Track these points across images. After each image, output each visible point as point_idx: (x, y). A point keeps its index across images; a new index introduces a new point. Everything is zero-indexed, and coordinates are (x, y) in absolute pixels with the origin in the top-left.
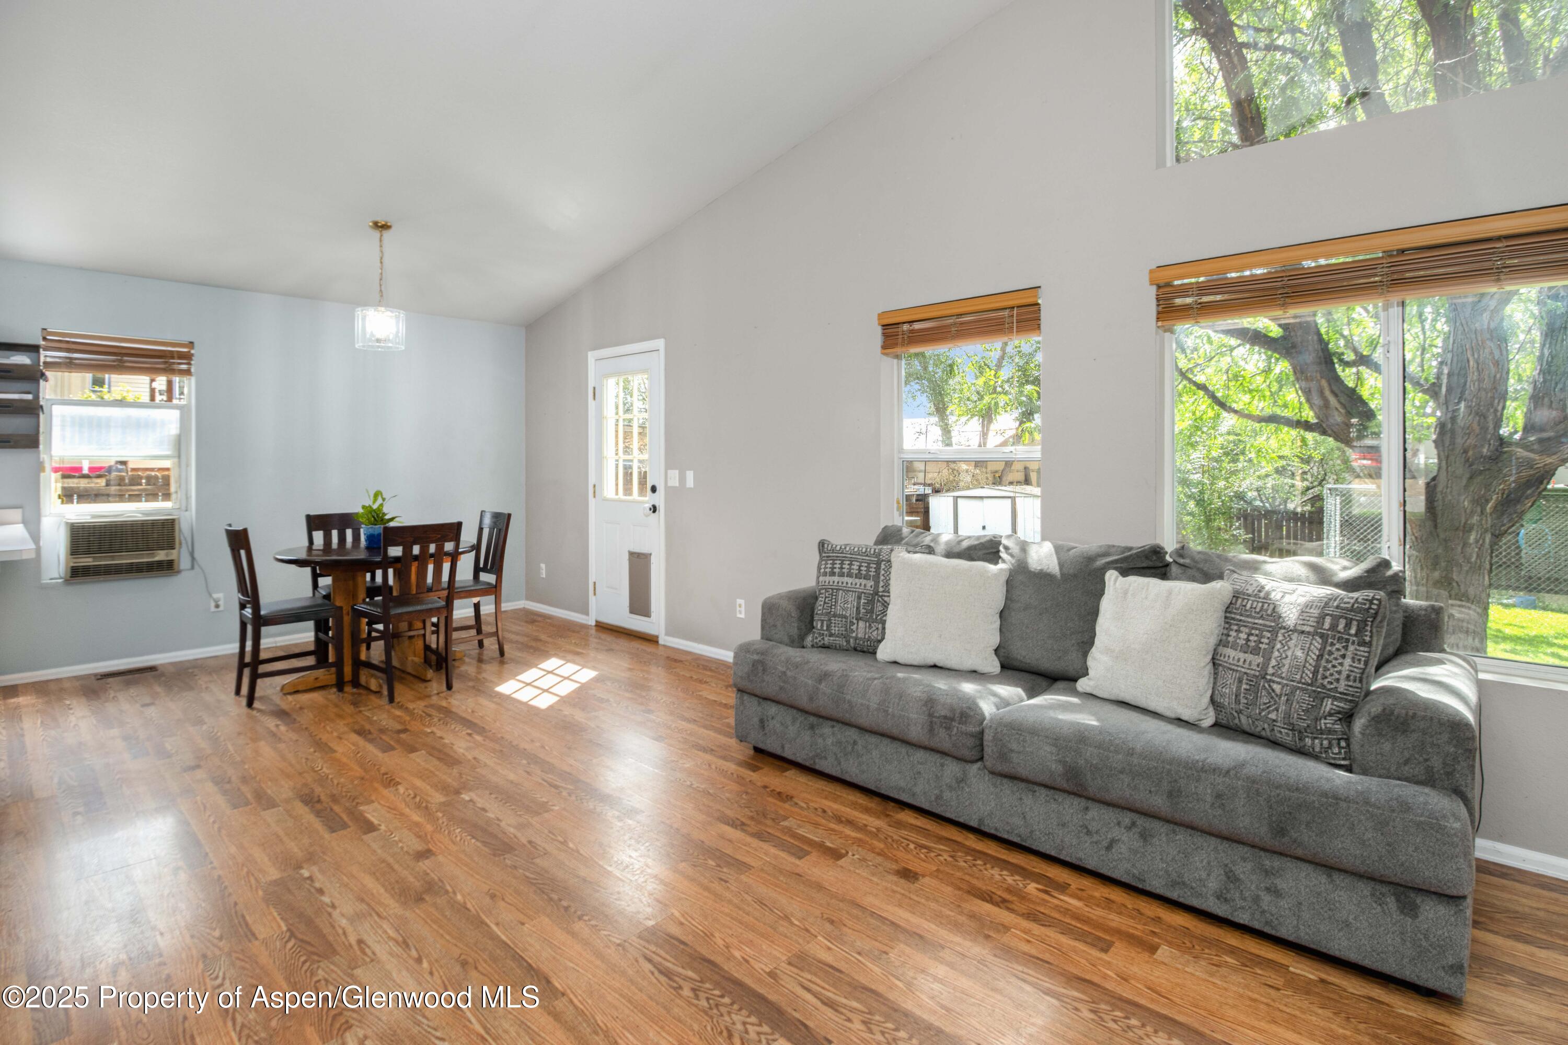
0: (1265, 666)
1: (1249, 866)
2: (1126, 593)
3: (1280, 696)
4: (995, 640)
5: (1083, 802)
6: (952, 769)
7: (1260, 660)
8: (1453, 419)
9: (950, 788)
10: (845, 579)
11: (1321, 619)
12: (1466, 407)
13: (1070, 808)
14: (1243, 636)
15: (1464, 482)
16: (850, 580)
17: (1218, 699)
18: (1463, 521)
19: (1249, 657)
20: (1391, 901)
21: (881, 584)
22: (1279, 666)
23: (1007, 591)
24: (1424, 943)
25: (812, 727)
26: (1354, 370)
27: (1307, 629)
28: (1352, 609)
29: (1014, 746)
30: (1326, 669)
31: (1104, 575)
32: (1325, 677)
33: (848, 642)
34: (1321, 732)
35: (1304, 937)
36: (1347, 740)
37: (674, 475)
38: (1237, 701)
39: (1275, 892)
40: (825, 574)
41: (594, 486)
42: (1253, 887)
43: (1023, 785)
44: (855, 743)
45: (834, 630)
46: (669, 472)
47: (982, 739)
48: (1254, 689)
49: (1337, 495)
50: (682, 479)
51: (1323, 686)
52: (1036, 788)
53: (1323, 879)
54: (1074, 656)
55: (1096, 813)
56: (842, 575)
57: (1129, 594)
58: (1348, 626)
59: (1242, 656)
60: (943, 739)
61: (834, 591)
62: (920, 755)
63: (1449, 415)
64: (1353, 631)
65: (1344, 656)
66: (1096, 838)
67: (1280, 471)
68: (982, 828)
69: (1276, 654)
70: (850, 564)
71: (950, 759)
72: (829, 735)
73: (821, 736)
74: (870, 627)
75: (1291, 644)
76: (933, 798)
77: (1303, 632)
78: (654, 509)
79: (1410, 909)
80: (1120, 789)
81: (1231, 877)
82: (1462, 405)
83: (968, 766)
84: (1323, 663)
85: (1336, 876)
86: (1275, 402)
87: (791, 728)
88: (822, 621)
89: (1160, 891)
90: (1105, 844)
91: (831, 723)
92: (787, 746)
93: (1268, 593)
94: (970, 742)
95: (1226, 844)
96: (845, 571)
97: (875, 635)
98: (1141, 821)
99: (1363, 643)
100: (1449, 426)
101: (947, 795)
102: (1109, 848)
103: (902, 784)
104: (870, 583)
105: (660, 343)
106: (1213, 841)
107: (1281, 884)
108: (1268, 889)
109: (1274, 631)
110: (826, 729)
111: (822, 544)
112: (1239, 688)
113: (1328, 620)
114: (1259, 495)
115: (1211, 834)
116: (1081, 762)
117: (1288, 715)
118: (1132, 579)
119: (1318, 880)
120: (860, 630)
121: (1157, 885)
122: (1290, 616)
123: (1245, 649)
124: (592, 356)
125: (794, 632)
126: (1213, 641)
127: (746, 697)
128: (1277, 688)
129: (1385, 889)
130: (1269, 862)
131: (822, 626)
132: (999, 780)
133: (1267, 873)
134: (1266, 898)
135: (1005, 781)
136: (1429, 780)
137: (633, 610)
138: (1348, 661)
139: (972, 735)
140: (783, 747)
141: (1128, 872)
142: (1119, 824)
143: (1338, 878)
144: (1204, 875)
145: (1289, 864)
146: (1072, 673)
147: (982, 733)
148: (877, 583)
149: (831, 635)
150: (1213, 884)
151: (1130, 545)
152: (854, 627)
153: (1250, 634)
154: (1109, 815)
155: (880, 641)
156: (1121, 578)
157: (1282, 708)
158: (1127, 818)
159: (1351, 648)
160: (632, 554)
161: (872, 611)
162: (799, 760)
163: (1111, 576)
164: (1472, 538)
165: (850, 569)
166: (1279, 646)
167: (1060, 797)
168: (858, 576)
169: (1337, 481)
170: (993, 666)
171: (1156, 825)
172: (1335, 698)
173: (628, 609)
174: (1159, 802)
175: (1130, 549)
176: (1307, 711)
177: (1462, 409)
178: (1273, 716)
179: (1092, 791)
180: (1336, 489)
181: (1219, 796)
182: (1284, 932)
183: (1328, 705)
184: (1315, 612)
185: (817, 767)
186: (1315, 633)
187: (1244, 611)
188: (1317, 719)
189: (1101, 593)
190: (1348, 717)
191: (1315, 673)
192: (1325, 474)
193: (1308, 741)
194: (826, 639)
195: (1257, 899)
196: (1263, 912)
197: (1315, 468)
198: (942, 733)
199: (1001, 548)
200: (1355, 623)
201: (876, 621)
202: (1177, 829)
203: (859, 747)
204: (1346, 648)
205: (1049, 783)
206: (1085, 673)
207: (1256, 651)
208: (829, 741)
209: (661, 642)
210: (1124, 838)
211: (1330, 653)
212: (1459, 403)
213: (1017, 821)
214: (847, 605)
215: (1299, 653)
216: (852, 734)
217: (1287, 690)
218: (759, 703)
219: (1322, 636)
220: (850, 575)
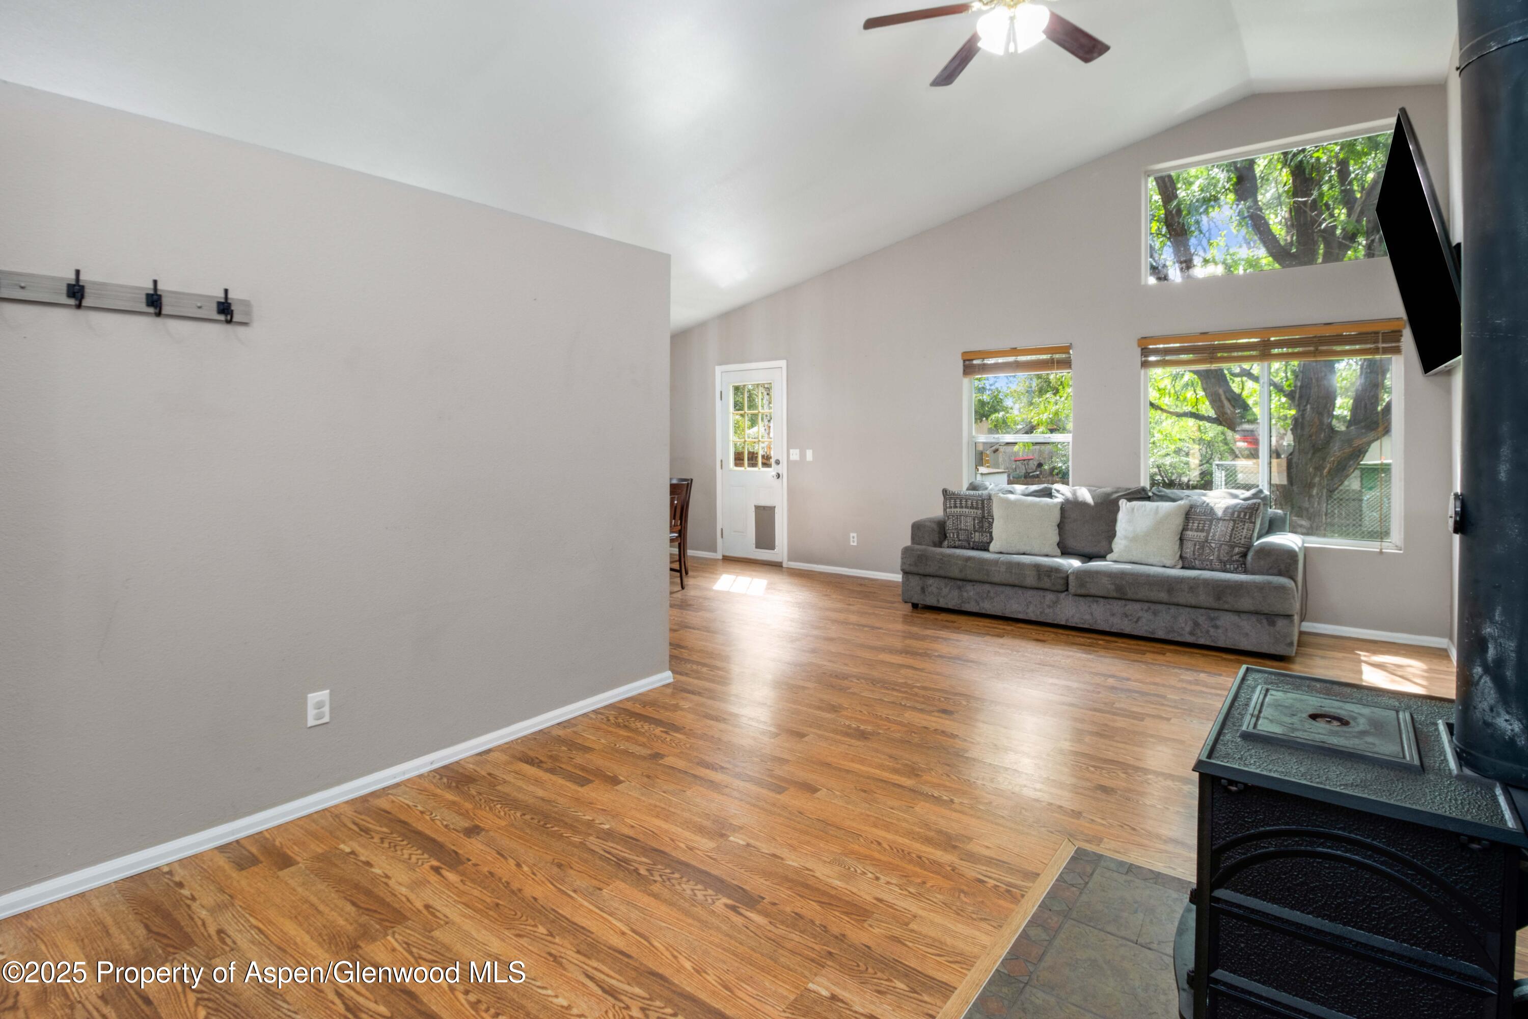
0: (1207, 537)
1: (1204, 618)
2: (1133, 509)
3: (1215, 549)
4: (1056, 539)
5: (1123, 602)
6: (1050, 597)
7: (1205, 534)
8: (1303, 416)
9: (1049, 607)
10: (964, 510)
11: (1233, 514)
12: (1312, 408)
13: (1117, 606)
14: (1196, 525)
15: (1309, 456)
16: (967, 510)
17: (1184, 555)
18: (1309, 481)
19: (1199, 534)
20: (1264, 621)
21: (986, 512)
22: (1214, 536)
23: (1061, 513)
24: (1278, 636)
25: (959, 588)
26: (1239, 379)
27: (1226, 518)
28: (1247, 508)
29: (1088, 580)
30: (1235, 534)
31: (1118, 502)
32: (1235, 538)
33: (969, 544)
34: (1234, 561)
35: (1229, 645)
36: (1245, 564)
37: (795, 455)
38: (1194, 554)
39: (1216, 627)
40: (951, 507)
41: (722, 461)
42: (1206, 627)
43: (1091, 599)
44: (989, 592)
45: (961, 537)
46: (791, 451)
47: (1067, 580)
48: (1202, 547)
49: (1223, 470)
50: (803, 455)
51: (1234, 542)
52: (1099, 599)
53: (1237, 617)
54: (1104, 543)
55: (1132, 607)
56: (961, 507)
57: (1135, 510)
58: (1245, 515)
59: (1196, 534)
60: (1046, 583)
61: (958, 517)
62: (1030, 593)
63: (1300, 413)
64: (1247, 517)
65: (1243, 529)
66: (1130, 618)
67: (1178, 451)
68: (1068, 624)
69: (1212, 531)
70: (966, 501)
71: (1048, 592)
72: (971, 591)
73: (966, 591)
74: (982, 535)
75: (1220, 525)
76: (1039, 613)
77: (1225, 520)
78: (778, 476)
79: (1272, 623)
80: (1143, 593)
81: (1196, 624)
82: (1309, 406)
83: (1059, 595)
84: (1234, 532)
85: (1242, 615)
86: (1178, 397)
87: (944, 589)
88: (953, 533)
89: (1163, 637)
90: (1135, 620)
91: (971, 584)
92: (941, 600)
93: (1208, 504)
94: (1062, 582)
95: (1194, 610)
96: (964, 505)
97: (985, 539)
98: (1153, 607)
99: (1251, 522)
100: (1300, 420)
101: (1047, 611)
102: (1137, 622)
103: (1020, 609)
104: (980, 512)
105: (783, 363)
106: (1188, 609)
107: (1218, 623)
108: (1213, 626)
109: (1211, 521)
110: (969, 587)
111: (945, 492)
112: (1194, 548)
113: (1236, 513)
114: (1160, 471)
115: (1186, 606)
116: (1124, 583)
117: (1219, 556)
118: (1135, 503)
119: (1234, 618)
120: (977, 537)
121: (1161, 634)
122: (1220, 513)
123: (1197, 530)
124: (718, 369)
125: (937, 539)
126: (1181, 528)
127: (910, 576)
128: (1213, 545)
129: (1262, 617)
130: (1213, 614)
131: (953, 535)
132: (1077, 598)
133: (1212, 619)
134: (1212, 630)
135: (1081, 599)
136: (1280, 574)
137: (759, 545)
138: (1245, 531)
139: (1063, 578)
140: (938, 601)
141: (1146, 631)
142: (1142, 609)
143: (1244, 616)
144: (1183, 625)
145: (1221, 613)
146: (1102, 552)
147: (1068, 577)
148: (983, 511)
149: (959, 540)
150: (1188, 629)
151: (1128, 487)
152: (973, 536)
153: (1199, 524)
154: (1137, 606)
155: (991, 542)
156: (1128, 503)
157: (1216, 553)
158: (1146, 606)
159: (1247, 525)
160: (757, 508)
161: (982, 527)
162: (950, 606)
163: (1123, 503)
164: (1315, 492)
165: (966, 504)
166: (1213, 527)
167: (1111, 601)
168: (972, 507)
169: (1221, 459)
170: (1058, 552)
171: (1159, 607)
172: (1240, 547)
173: (754, 546)
174: (1163, 596)
175: (1129, 489)
176: (1227, 553)
177: (1308, 410)
178: (1211, 558)
179: (1130, 595)
180: (1222, 465)
181: (1191, 588)
182: (1221, 644)
183: (1237, 550)
184: (1230, 511)
185: (963, 609)
186: (1231, 520)
187: (1196, 513)
188: (1232, 556)
189: (1118, 510)
190: (1245, 555)
191: (1231, 536)
192: (1212, 454)
193: (1228, 566)
194: (957, 543)
195: (1208, 632)
196: (1211, 636)
197: (1204, 449)
198: (1046, 579)
199: (1053, 491)
200: (1248, 514)
201: (985, 532)
202: (1171, 607)
203: (992, 594)
204: (1244, 525)
205: (1106, 595)
206: (1111, 551)
207: (1202, 531)
208: (971, 593)
209: (785, 565)
210: (1145, 615)
211: (1237, 528)
212: (1306, 405)
213: (1087, 617)
214: (968, 523)
215: (1223, 529)
216: (987, 587)
217: (1218, 545)
218: (921, 579)
219: (1234, 521)
220: (966, 507)
